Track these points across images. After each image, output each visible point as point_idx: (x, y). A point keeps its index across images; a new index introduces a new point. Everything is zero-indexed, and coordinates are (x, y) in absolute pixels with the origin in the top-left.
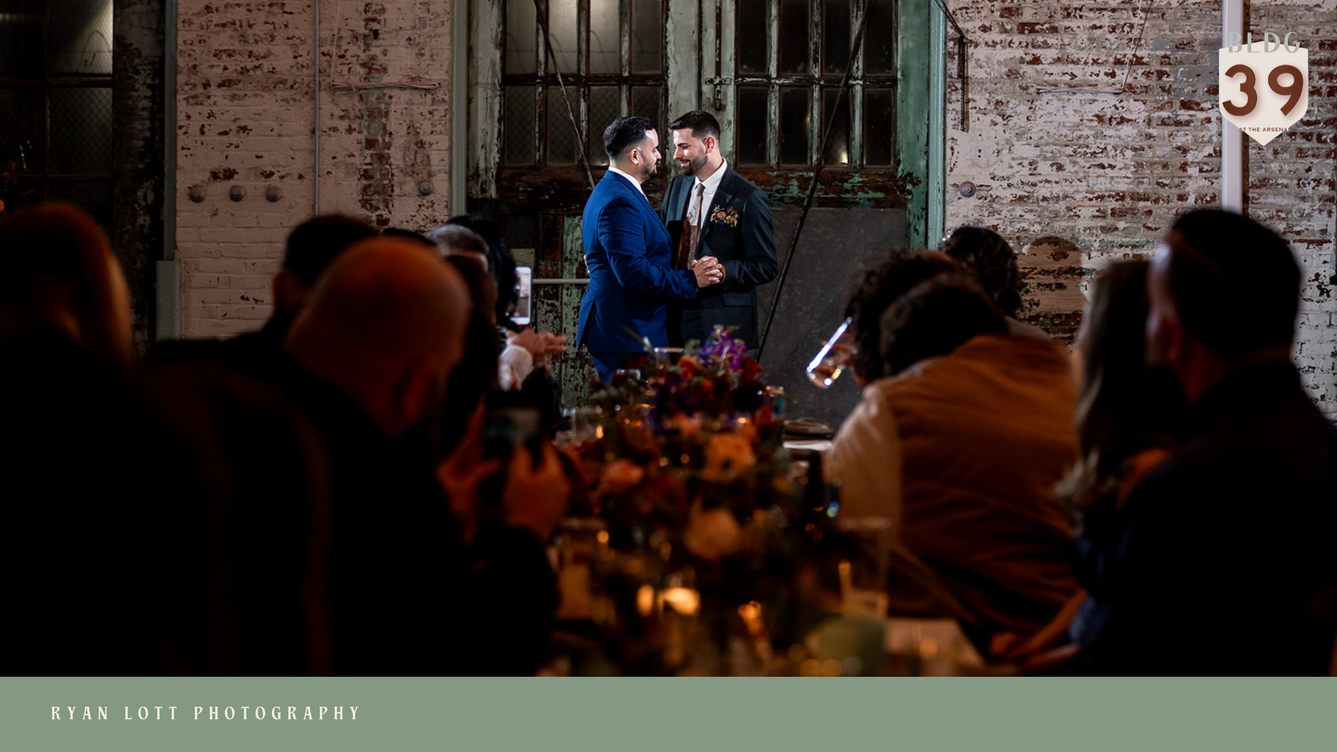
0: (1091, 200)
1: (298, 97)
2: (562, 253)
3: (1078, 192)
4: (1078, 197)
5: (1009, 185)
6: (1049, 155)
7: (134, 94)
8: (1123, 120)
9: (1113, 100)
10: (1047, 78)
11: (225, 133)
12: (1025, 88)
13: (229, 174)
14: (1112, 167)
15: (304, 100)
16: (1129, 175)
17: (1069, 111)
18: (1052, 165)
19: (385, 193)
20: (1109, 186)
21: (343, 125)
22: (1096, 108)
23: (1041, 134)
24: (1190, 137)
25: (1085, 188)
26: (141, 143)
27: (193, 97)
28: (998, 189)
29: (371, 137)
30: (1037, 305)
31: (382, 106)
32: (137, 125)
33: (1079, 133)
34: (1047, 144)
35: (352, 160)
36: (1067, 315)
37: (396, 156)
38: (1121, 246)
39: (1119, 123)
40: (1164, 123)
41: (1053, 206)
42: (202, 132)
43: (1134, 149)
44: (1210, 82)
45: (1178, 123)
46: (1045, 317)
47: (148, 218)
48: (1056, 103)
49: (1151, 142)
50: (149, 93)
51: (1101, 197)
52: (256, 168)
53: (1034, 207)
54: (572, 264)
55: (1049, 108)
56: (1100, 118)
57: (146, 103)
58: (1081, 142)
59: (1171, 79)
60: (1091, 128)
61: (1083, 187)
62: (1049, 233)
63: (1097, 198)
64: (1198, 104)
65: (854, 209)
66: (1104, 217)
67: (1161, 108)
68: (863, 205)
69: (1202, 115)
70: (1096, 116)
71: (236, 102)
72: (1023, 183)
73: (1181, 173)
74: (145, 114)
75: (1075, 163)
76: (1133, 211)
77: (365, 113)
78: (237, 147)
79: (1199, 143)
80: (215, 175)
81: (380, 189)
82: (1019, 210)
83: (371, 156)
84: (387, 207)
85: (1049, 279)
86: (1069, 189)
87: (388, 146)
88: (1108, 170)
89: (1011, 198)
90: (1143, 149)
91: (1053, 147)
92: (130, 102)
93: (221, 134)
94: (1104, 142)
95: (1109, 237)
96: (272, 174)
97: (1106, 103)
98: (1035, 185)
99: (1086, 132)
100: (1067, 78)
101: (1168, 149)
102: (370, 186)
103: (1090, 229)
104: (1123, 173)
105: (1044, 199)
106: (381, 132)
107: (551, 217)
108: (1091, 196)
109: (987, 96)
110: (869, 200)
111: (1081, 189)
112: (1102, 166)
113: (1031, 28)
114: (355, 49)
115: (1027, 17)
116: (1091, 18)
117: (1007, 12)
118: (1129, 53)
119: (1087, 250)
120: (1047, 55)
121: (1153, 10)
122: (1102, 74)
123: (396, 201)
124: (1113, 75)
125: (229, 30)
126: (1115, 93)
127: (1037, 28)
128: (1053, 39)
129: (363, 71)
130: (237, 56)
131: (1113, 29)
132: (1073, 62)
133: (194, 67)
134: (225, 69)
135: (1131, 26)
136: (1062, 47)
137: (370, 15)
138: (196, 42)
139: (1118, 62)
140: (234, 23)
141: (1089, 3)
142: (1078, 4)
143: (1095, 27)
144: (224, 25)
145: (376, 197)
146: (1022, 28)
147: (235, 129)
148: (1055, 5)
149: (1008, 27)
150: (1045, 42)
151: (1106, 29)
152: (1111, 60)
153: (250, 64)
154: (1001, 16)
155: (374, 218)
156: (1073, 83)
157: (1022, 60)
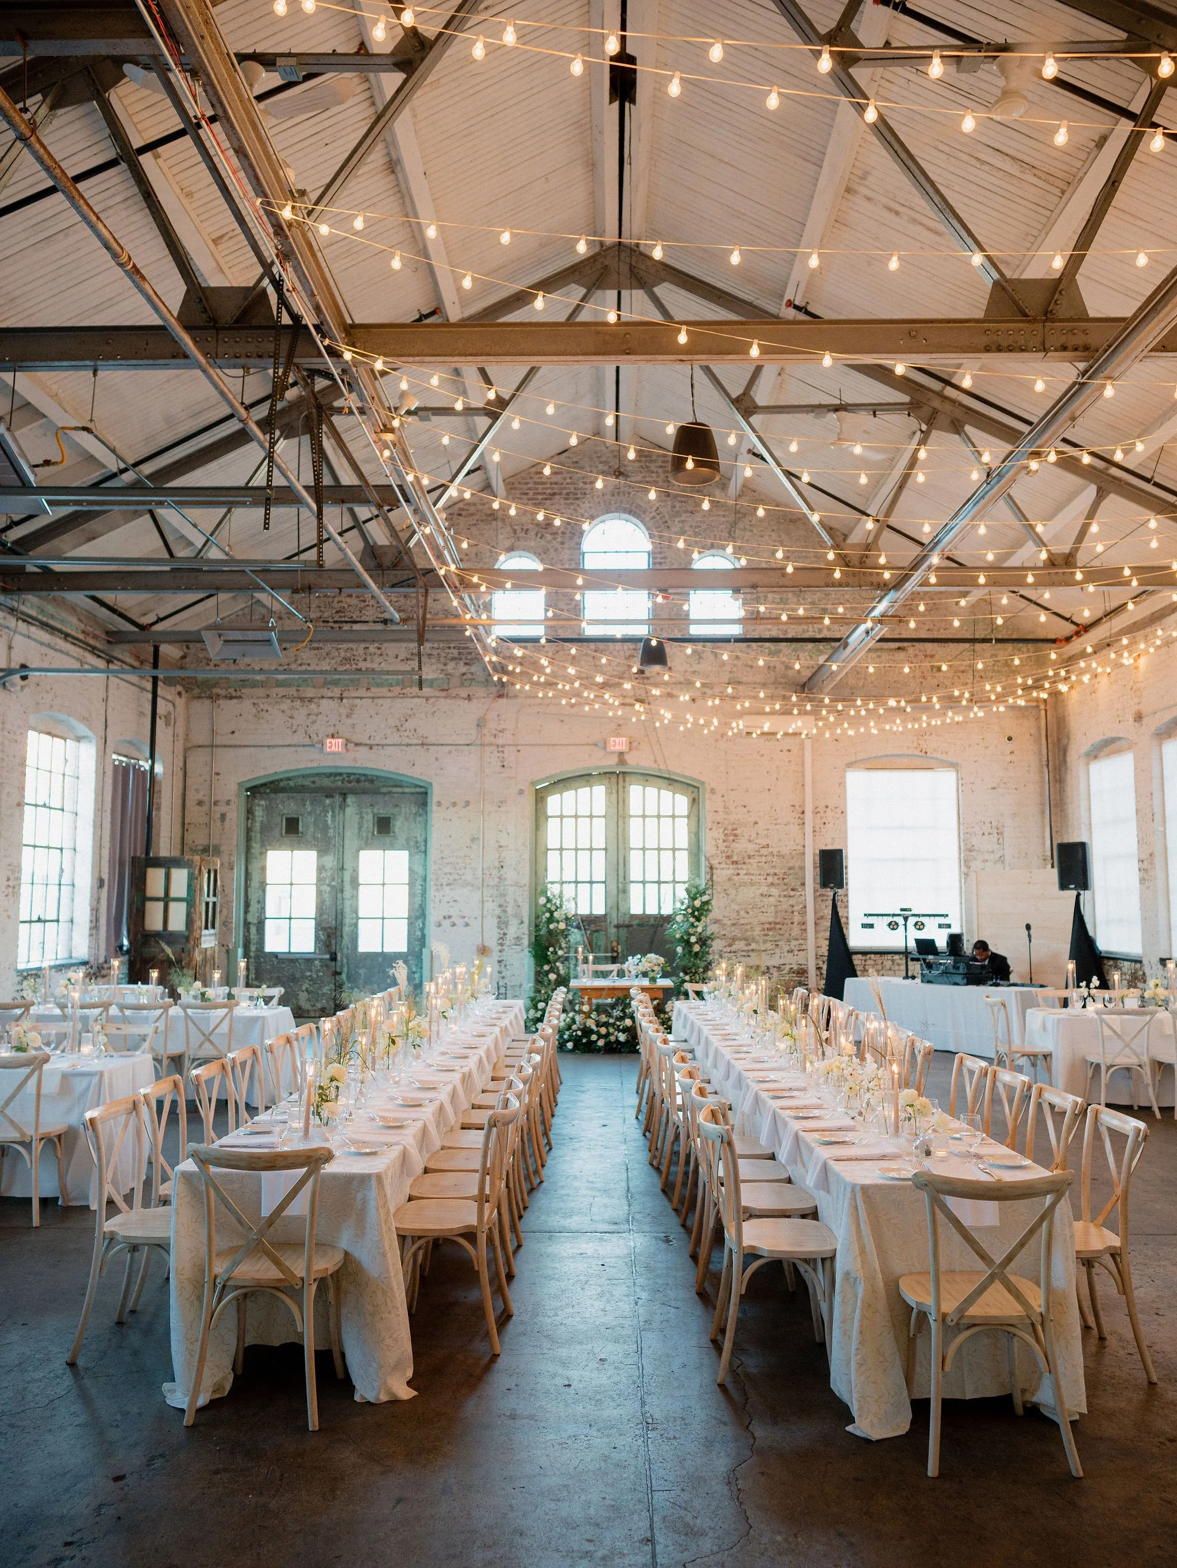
1: (474, 889)
3: (754, 921)
4: (754, 923)
5: (729, 919)
6: (743, 908)
7: (416, 888)
8: (770, 895)
9: (766, 888)
10: (742, 880)
11: (448, 902)
12: (735, 884)
13: (450, 917)
15: (477, 890)
16: (772, 915)
17: (750, 892)
18: (744, 912)
19: (505, 923)
20: (765, 919)
21: (491, 899)
22: (760, 891)
23: (740, 901)
24: (794, 901)
25: (757, 920)
26: (418, 906)
27: (437, 889)
28: (725, 921)
29: (500, 904)
31: (504, 892)
32: (417, 899)
33: (754, 900)
34: (743, 904)
35: (494, 911)
37: (509, 910)
38: (770, 941)
39: (768, 897)
40: (785, 896)
41: (745, 927)
42: (440, 902)
43: (774, 906)
44: (802, 881)
45: (790, 896)
48: (745, 890)
49: (780, 903)
51: (763, 923)
52: (460, 914)
53: (739, 927)
55: (743, 891)
56: (761, 895)
58: (755, 903)
59: (787, 880)
60: (758, 898)
62: (744, 936)
63: (761, 924)
64: (797, 889)
66: (764, 931)
67: (784, 891)
69: (799, 893)
71: (452, 891)
72: (734, 918)
75: (753, 911)
76: (774, 928)
77: (499, 895)
78: (453, 907)
79: (798, 903)
80: (444, 917)
81: (503, 922)
83: (500, 911)
86: (751, 921)
88: (765, 913)
90: (777, 906)
91: (745, 906)
92: (414, 891)
94: (763, 903)
95: (765, 938)
97: (764, 890)
99: (757, 900)
100: (749, 880)
102: (500, 921)
103: (759, 935)
104: (770, 914)
106: (504, 902)
108: (759, 923)
109: (721, 887)
112: (763, 912)
113: (736, 863)
114: (495, 872)
115: (735, 858)
116: (758, 859)
117: (728, 857)
118: (772, 871)
119: (757, 942)
120: (741, 872)
121: (780, 855)
122: (762, 879)
123: (510, 926)
124: (766, 879)
125: (450, 865)
126: (767, 886)
127: (738, 863)
128: (743, 866)
129: (497, 880)
130: (453, 875)
131: (766, 863)
132: (751, 875)
133: (437, 878)
134: (449, 879)
135: (772, 862)
136: (747, 869)
137: (500, 860)
138: (438, 870)
139: (767, 874)
140: (451, 863)
141: (757, 853)
142: (752, 854)
143: (759, 862)
144: (448, 863)
145: (503, 925)
146: (733, 863)
147: (452, 901)
148: (744, 854)
149: (728, 862)
150: (741, 868)
151: (763, 863)
152: (765, 874)
153: (457, 877)
154: (725, 858)
155: (502, 933)
156: (752, 882)
157: (733, 874)
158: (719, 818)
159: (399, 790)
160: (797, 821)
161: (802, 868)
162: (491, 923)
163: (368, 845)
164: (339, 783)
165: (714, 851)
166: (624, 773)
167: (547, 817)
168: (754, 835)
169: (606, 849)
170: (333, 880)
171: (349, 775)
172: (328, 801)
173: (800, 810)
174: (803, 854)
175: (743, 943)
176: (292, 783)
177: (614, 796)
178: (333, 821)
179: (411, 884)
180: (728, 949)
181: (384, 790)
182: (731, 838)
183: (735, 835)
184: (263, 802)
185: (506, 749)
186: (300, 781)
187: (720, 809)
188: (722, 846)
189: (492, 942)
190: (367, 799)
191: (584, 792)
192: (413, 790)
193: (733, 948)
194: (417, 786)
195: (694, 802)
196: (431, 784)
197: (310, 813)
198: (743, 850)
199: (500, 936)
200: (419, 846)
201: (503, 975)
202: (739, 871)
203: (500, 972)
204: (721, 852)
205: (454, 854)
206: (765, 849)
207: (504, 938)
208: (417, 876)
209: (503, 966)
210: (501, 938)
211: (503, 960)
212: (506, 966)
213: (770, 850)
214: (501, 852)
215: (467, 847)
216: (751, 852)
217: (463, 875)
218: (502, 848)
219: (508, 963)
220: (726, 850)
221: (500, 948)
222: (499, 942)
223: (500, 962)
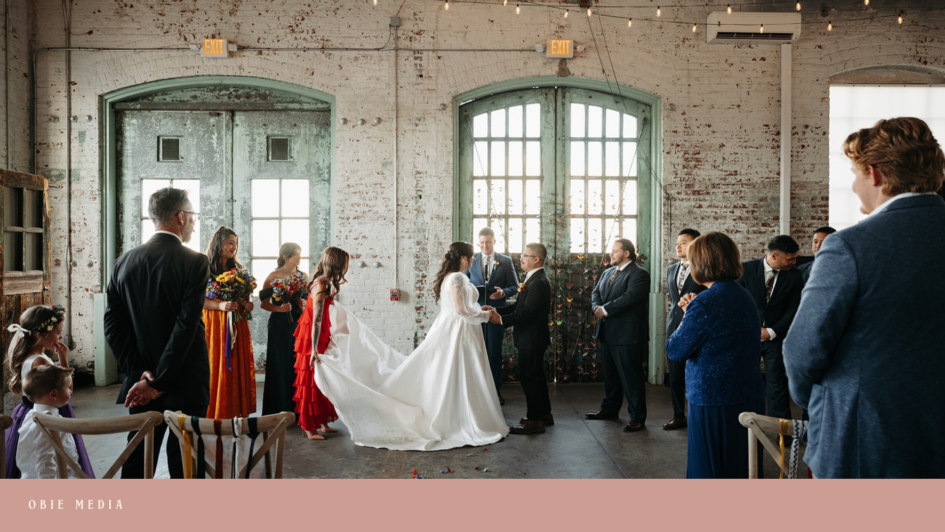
1: (388, 223)
7: (318, 222)
8: (737, 231)
9: (733, 223)
10: (705, 214)
11: (357, 239)
12: (696, 218)
13: (358, 257)
19: (425, 264)
21: (408, 235)
22: (726, 227)
24: (766, 238)
27: (342, 223)
29: (419, 240)
31: (424, 227)
32: (319, 235)
35: (411, 250)
37: (430, 248)
40: (754, 232)
42: (347, 239)
43: (742, 244)
44: (775, 214)
45: (761, 232)
48: (709, 225)
49: (749, 240)
50: (325, 222)
52: (370, 253)
55: (707, 227)
57: (323, 226)
59: (758, 214)
64: (769, 224)
67: (754, 226)
69: (771, 229)
70: (726, 230)
71: (361, 226)
73: (762, 254)
74: (323, 231)
77: (417, 230)
78: (361, 245)
81: (423, 262)
83: (419, 248)
84: (426, 270)
87: (426, 244)
90: (746, 244)
92: (316, 226)
93: (354, 239)
96: (376, 256)
97: (730, 224)
100: (714, 214)
101: (757, 244)
102: (418, 261)
106: (423, 238)
113: (698, 193)
114: (412, 203)
115: (696, 188)
116: (723, 188)
117: (688, 186)
118: (740, 203)
120: (705, 204)
121: (750, 184)
122: (728, 212)
123: (430, 268)
124: (733, 212)
125: (358, 195)
126: (734, 220)
127: (701, 192)
128: (707, 197)
129: (415, 212)
130: (361, 206)
131: (733, 193)
132: (716, 207)
133: (343, 211)
134: (356, 211)
135: (741, 192)
136: (712, 200)
137: (418, 189)
138: (344, 200)
139: (735, 207)
140: (360, 192)
141: (723, 182)
142: (717, 183)
143: (725, 192)
144: (356, 193)
145: (421, 266)
146: (694, 193)
147: (360, 237)
148: (708, 183)
149: (688, 192)
150: (704, 199)
151: (730, 193)
152: (732, 206)
153: (367, 209)
154: (686, 188)
155: (421, 275)
156: (716, 216)
157: (694, 207)
158: (679, 139)
159: (297, 106)
160: (770, 144)
161: (777, 199)
162: (408, 264)
163: (260, 173)
164: (226, 99)
165: (672, 179)
166: (564, 88)
167: (473, 140)
168: (720, 160)
169: (541, 178)
170: (221, 212)
171: (237, 87)
172: (212, 120)
173: (775, 129)
174: (778, 182)
176: (168, 99)
177: (551, 115)
178: (220, 142)
179: (313, 219)
181: (279, 106)
182: (693, 163)
183: (698, 160)
184: (134, 121)
185: (424, 55)
186: (179, 95)
187: (680, 129)
188: (682, 173)
189: (409, 287)
190: (258, 117)
191: (516, 111)
192: (313, 107)
194: (318, 101)
195: (645, 123)
196: (333, 97)
197: (191, 134)
198: (707, 178)
199: (418, 279)
200: (322, 174)
201: (422, 323)
202: (701, 203)
203: (418, 321)
204: (681, 180)
205: (362, 182)
206: (733, 177)
207: (424, 282)
208: (319, 209)
209: (422, 314)
210: (419, 281)
211: (422, 307)
212: (425, 313)
213: (738, 177)
214: (419, 179)
215: (378, 173)
216: (716, 180)
217: (373, 206)
218: (421, 175)
219: (428, 310)
220: (687, 178)
221: (418, 292)
222: (418, 285)
223: (418, 309)
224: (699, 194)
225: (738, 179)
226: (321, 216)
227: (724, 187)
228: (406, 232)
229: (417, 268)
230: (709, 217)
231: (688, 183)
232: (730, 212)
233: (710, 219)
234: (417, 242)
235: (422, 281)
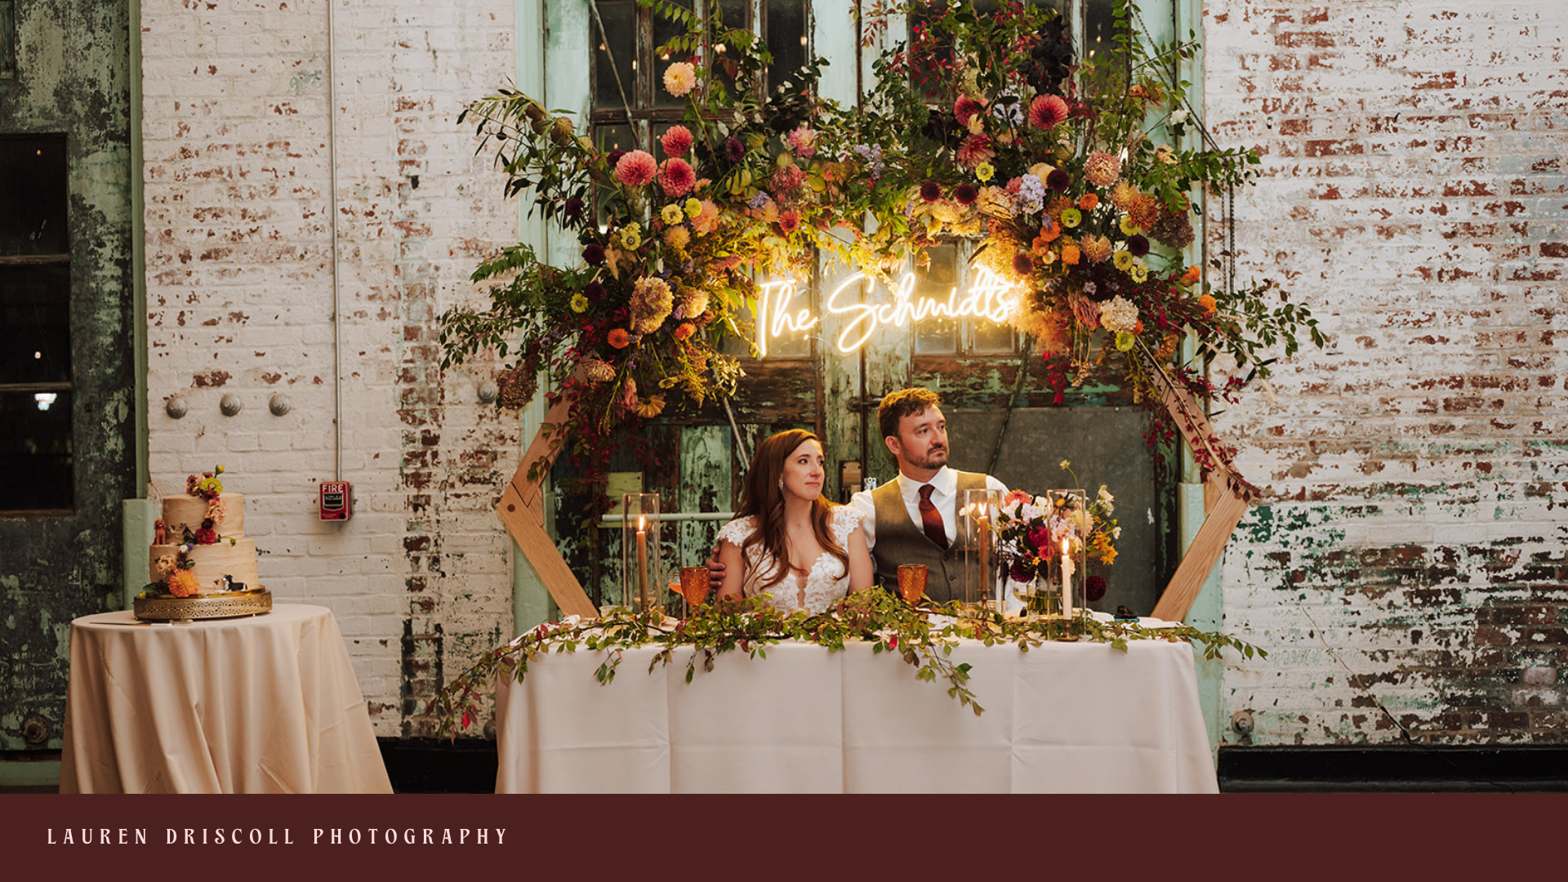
0: (1414, 387)
1: (311, 271)
2: (679, 477)
3: (1394, 377)
4: (1397, 384)
5: (1298, 370)
6: (1353, 326)
7: (97, 273)
8: (1458, 274)
9: (1445, 245)
10: (1348, 217)
11: (213, 323)
12: (1319, 233)
13: (220, 379)
14: (1444, 340)
15: (318, 275)
16: (1469, 352)
17: (1382, 265)
18: (1358, 340)
19: (432, 400)
20: (1440, 368)
21: (374, 308)
22: (1419, 259)
23: (1341, 297)
24: (1555, 296)
25: (1407, 372)
26: (110, 340)
27: (167, 274)
29: (411, 324)
30: (1341, 537)
31: (426, 282)
32: (103, 315)
33: (1395, 294)
34: (1352, 311)
35: (387, 356)
36: (1384, 551)
38: (1459, 451)
39: (1452, 279)
40: (1517, 276)
41: (1360, 398)
42: (182, 323)
43: (1477, 315)
45: (1538, 276)
46: (1352, 553)
47: (120, 441)
48: (1362, 253)
49: (1499, 303)
50: (118, 272)
51: (1429, 384)
52: (256, 369)
53: (1334, 400)
54: (693, 491)
55: (1352, 260)
56: (1425, 273)
57: (113, 286)
58: (1399, 306)
59: (1527, 213)
60: (1412, 286)
61: (1402, 370)
62: (1357, 433)
63: (1424, 384)
65: (1079, 409)
66: (1435, 412)
67: (1513, 256)
68: (1090, 403)
70: (1421, 269)
71: (226, 279)
72: (1317, 366)
73: (1543, 347)
74: (114, 300)
75: (1391, 336)
76: (1476, 402)
77: (403, 292)
78: (229, 341)
80: (200, 381)
81: (425, 395)
82: (1312, 403)
83: (413, 350)
84: (436, 419)
85: (1357, 501)
86: (1382, 374)
87: (435, 336)
88: (1439, 345)
89: (1301, 388)
90: (1488, 314)
91: (1359, 315)
92: (93, 285)
93: (206, 324)
94: (1431, 305)
95: (1441, 440)
96: (277, 377)
97: (1433, 248)
98: (1334, 369)
99: (1405, 293)
100: (1378, 217)
101: (1525, 313)
102: (411, 391)
103: (1414, 428)
104: (1461, 348)
105: (1348, 388)
106: (426, 317)
107: (664, 429)
108: (1415, 383)
109: (1264, 246)
110: (1098, 395)
111: (1400, 373)
112: (1430, 340)
113: (1322, 148)
114: (386, 204)
115: (1319, 133)
116: (1413, 131)
117: (1292, 126)
118: (1466, 179)
119: (1410, 458)
120: (1348, 185)
121: (1499, 116)
122: (1427, 210)
123: (448, 411)
124: (1443, 210)
125: (214, 181)
126: (1447, 236)
127: (1333, 147)
128: (1354, 163)
129: (399, 234)
130: (227, 217)
131: (1443, 146)
132: (1385, 194)
133: (168, 233)
134: (211, 234)
135: (1468, 141)
136: (1370, 173)
137: (406, 156)
138: (170, 199)
139: (1450, 192)
140: (221, 172)
141: (1407, 110)
142: (1390, 113)
143: (1416, 144)
144: (207, 175)
145: (420, 406)
146: (1312, 148)
147: (226, 317)
148: (1358, 115)
149: (1292, 148)
150: (1345, 168)
151: (1431, 146)
152: (1441, 190)
153: (244, 227)
154: (1283, 133)
155: (418, 435)
156: (1386, 223)
157: (1312, 194)
165: (1234, 105)
168: (1396, 38)
175: (1353, 458)
179: (82, 261)
180: (1294, 485)
182: (1305, 51)
183: (1321, 41)
188: (1268, 83)
189: (381, 475)
193: (1311, 483)
198: (1353, 99)
199: (410, 448)
200: (107, 116)
201: (426, 593)
202: (1335, 182)
203: (414, 585)
204: (1265, 108)
205: (230, 138)
206: (1441, 93)
207: (428, 457)
208: (100, 229)
209: (424, 562)
210: (414, 455)
211: (426, 539)
212: (436, 560)
213: (1459, 94)
214: (407, 126)
215: (278, 110)
216: (1384, 104)
217: (264, 217)
218: (415, 111)
219: (445, 549)
220: (1285, 101)
221: (412, 491)
222: (409, 471)
223: (413, 545)
224: (1326, 152)
225: (1459, 101)
226: (106, 252)
227: (1410, 126)
228: (371, 298)
229: (406, 415)
230: (1361, 229)
231: (1290, 115)
232: (1434, 210)
233: (1364, 236)
234: (406, 329)
235: (424, 454)
